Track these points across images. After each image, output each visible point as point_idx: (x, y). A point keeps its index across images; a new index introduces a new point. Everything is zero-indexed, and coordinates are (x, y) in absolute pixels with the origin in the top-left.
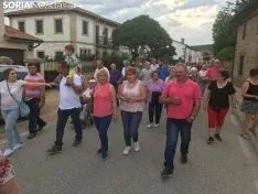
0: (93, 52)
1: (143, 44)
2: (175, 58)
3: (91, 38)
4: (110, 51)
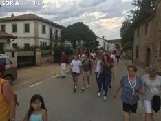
0: (48, 44)
1: (79, 40)
2: (99, 47)
3: (47, 35)
4: (59, 44)
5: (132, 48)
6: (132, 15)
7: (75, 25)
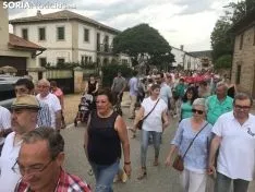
0: (94, 60)
1: (142, 52)
2: (174, 64)
3: (92, 45)
4: (110, 58)
5: (229, 66)
6: (232, 10)
7: (136, 28)
